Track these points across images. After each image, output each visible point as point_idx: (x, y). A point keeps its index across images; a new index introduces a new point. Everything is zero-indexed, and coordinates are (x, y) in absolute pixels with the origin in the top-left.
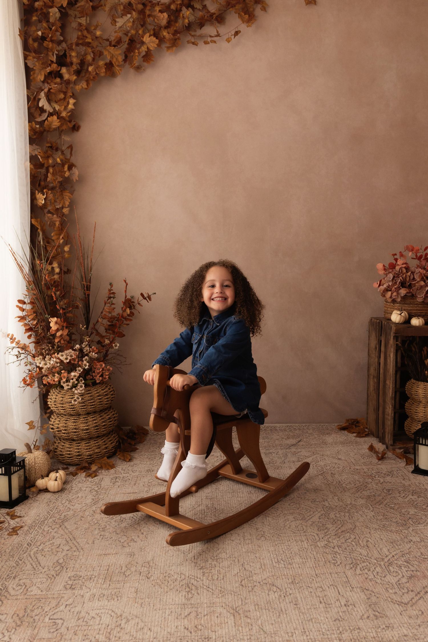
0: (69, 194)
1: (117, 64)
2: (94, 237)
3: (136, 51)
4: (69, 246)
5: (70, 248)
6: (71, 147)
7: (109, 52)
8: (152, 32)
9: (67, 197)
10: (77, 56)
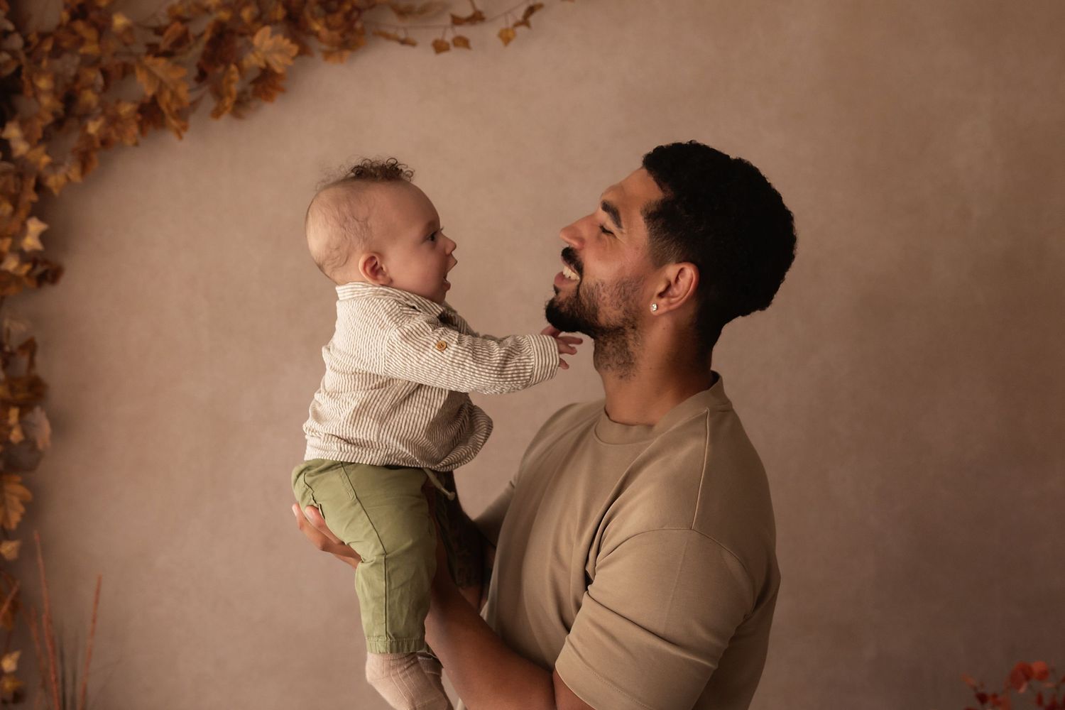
0: (20, 490)
1: (174, 107)
2: (94, 621)
3: (233, 68)
4: (16, 655)
5: (20, 662)
6: (30, 347)
7: (151, 75)
8: (280, 13)
9: (16, 500)
10: (54, 92)
